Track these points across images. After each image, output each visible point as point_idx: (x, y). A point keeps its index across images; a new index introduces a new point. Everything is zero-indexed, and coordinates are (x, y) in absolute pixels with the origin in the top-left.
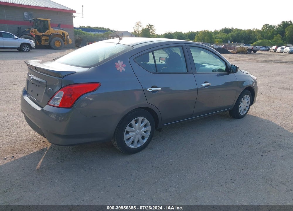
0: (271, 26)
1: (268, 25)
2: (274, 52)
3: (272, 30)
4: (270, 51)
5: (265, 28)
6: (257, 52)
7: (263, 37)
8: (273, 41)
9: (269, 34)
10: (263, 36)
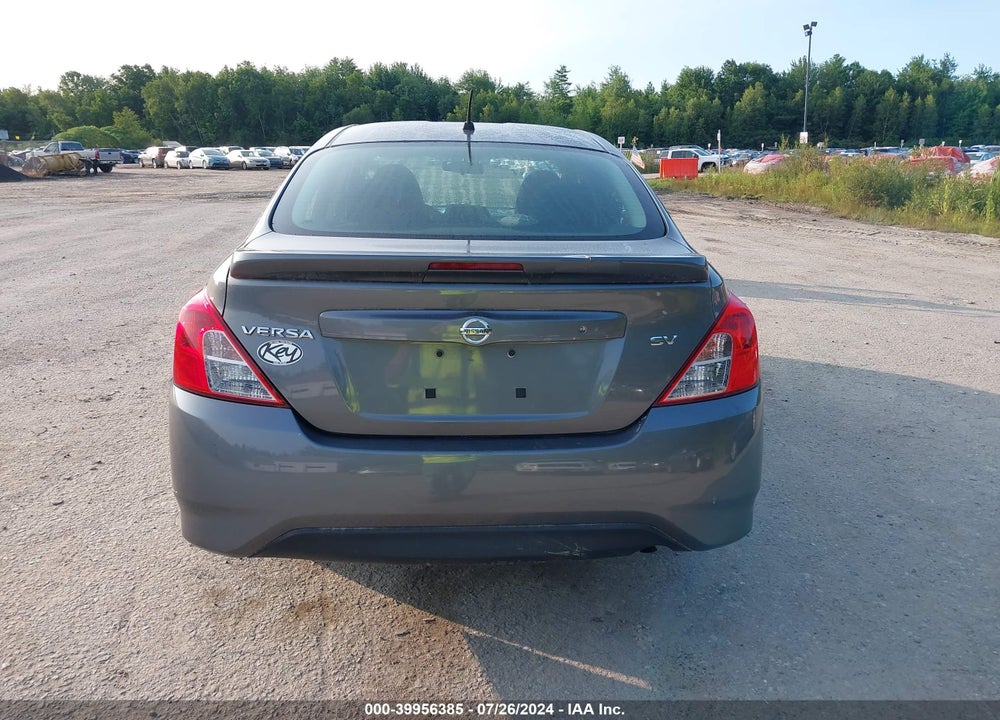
0: (88, 80)
1: (78, 75)
2: (158, 167)
3: (97, 93)
4: (143, 166)
5: (71, 85)
6: (114, 170)
7: (76, 119)
8: (116, 132)
9: (90, 105)
10: (71, 113)
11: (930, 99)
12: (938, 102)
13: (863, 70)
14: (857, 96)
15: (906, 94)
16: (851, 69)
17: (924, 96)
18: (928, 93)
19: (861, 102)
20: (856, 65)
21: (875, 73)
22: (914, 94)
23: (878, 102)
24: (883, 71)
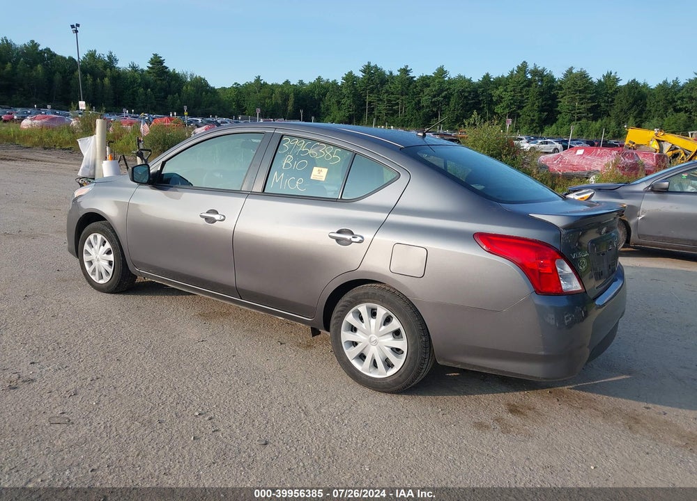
11: (106, 80)
12: (112, 83)
13: (55, 55)
14: (55, 72)
15: (88, 75)
16: (45, 53)
17: (102, 79)
18: (106, 76)
19: (58, 77)
20: (48, 50)
21: (65, 58)
22: (94, 76)
23: (71, 79)
24: (69, 57)
